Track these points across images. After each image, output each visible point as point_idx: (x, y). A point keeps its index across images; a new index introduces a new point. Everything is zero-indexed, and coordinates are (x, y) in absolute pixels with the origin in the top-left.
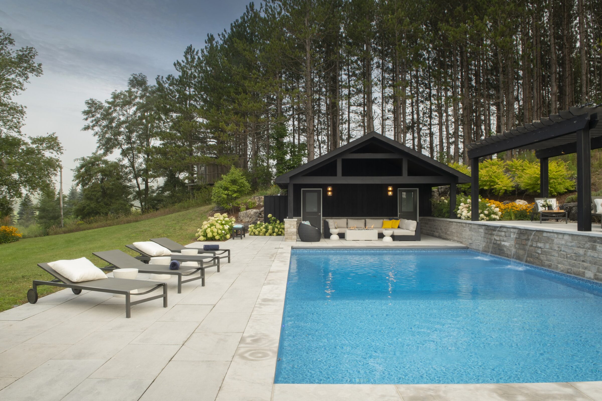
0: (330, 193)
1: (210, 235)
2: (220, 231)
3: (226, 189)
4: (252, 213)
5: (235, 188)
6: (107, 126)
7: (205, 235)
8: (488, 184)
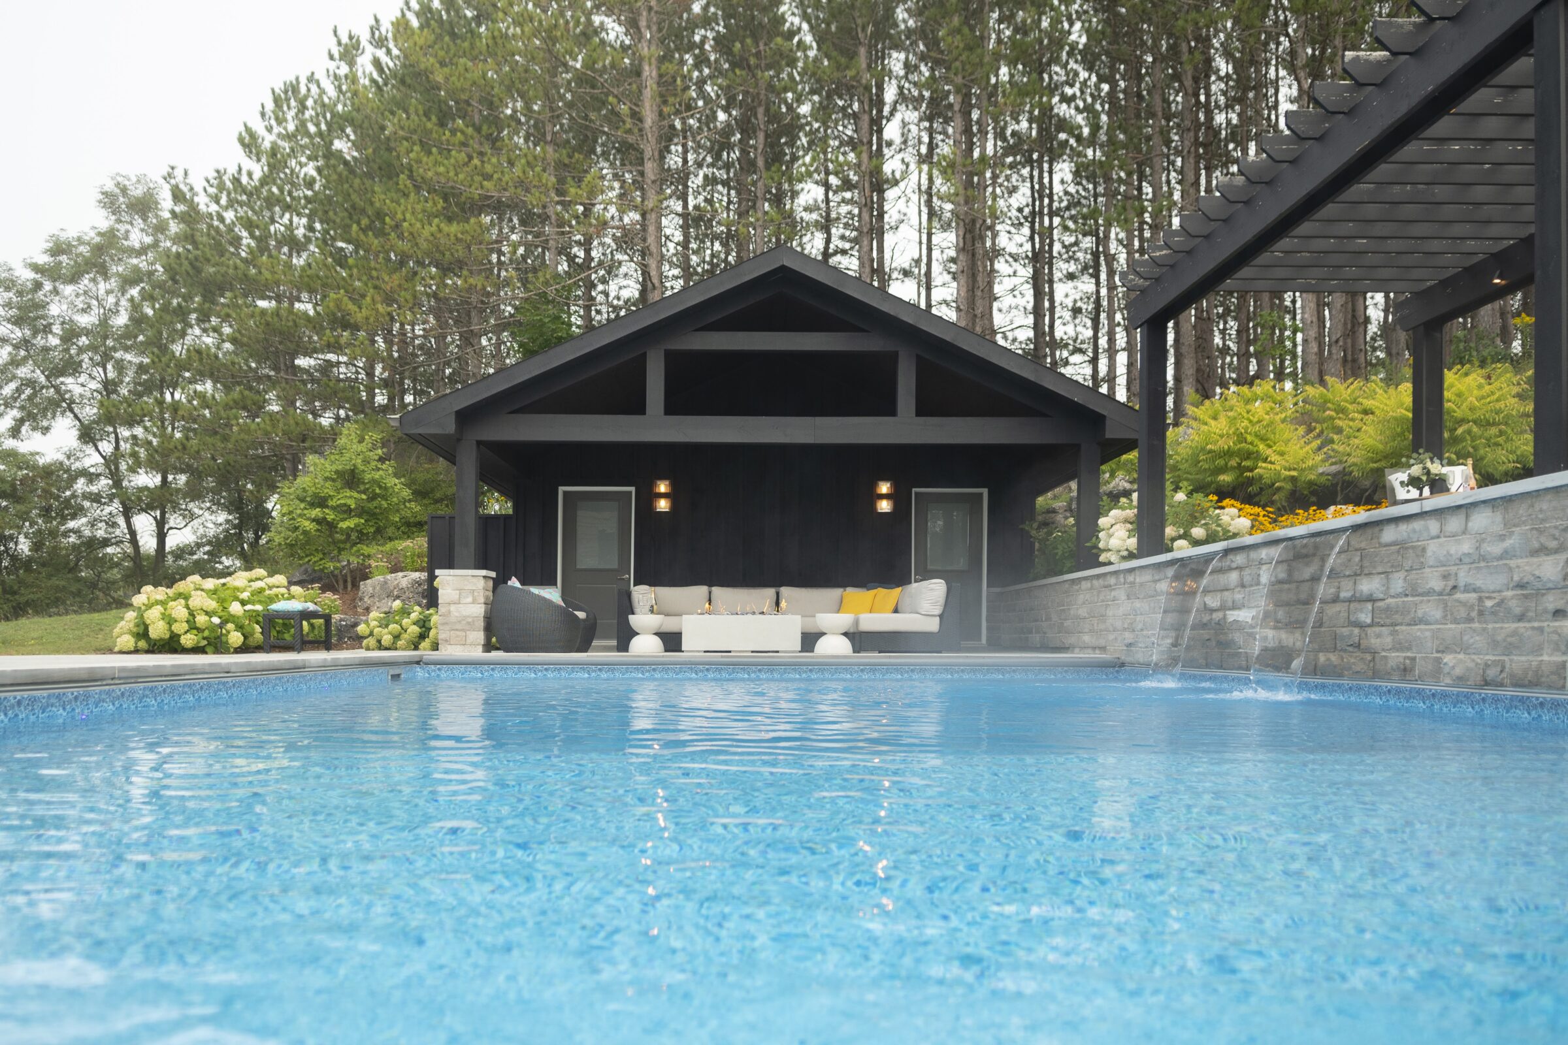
0: (663, 505)
1: (158, 630)
2: (201, 619)
3: (320, 502)
4: (404, 583)
5: (350, 498)
6: (25, 343)
7: (142, 632)
8: (1233, 463)
